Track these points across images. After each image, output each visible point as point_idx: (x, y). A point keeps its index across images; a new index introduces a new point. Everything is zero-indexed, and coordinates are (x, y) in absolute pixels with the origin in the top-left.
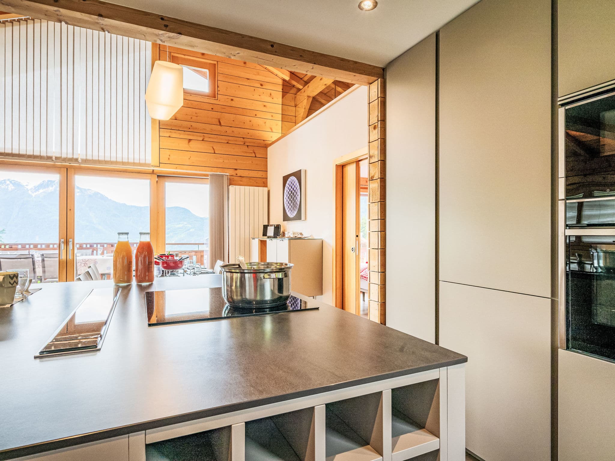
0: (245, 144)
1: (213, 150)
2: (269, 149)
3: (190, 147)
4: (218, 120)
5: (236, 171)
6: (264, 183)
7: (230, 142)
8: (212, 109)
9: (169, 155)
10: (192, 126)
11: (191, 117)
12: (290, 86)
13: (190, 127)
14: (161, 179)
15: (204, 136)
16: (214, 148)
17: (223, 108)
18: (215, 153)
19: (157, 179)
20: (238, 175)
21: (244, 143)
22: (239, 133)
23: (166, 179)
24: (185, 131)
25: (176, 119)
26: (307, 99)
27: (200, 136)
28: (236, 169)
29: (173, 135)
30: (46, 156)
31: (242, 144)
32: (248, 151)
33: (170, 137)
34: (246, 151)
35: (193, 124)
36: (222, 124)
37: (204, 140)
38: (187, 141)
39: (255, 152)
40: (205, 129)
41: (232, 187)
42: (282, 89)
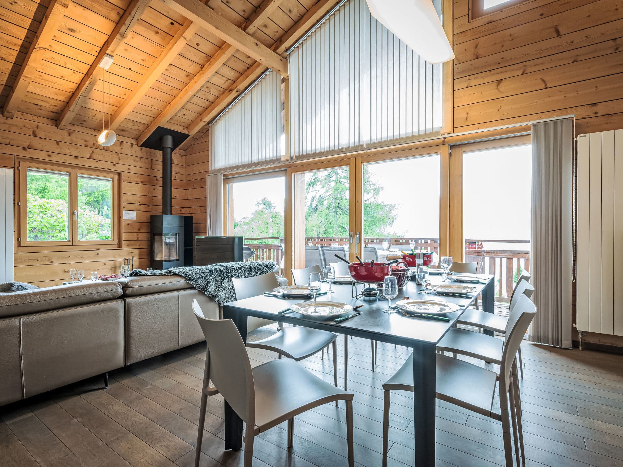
1: (543, 84)
3: (500, 91)
4: (553, 30)
5: (594, 107)
7: (579, 58)
8: (542, 15)
9: (467, 114)
10: (503, 58)
11: (501, 45)
13: (501, 61)
14: (457, 150)
15: (525, 66)
16: (545, 79)
18: (547, 88)
19: (450, 151)
20: (599, 114)
22: (603, 34)
23: (464, 149)
25: (478, 58)
27: (518, 69)
28: (595, 104)
29: (473, 83)
31: (612, 50)
33: (468, 87)
35: (505, 54)
37: (526, 72)
38: (495, 84)
40: (527, 54)
41: (581, 137)
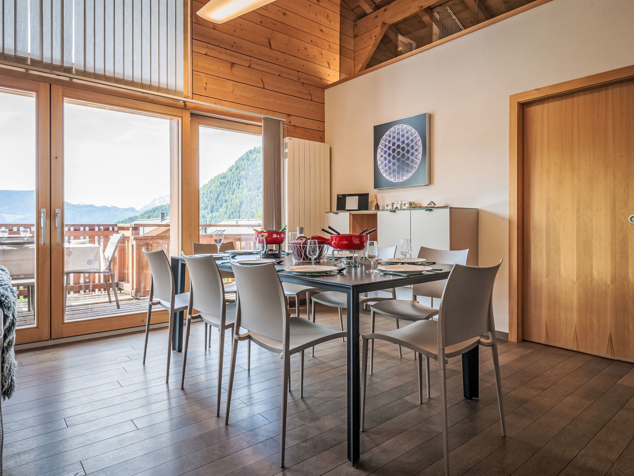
0: (300, 81)
1: (262, 83)
2: (326, 91)
3: (233, 74)
4: (267, 40)
5: (289, 118)
6: (321, 138)
7: (282, 75)
8: (261, 22)
9: (206, 83)
10: (235, 43)
11: (233, 29)
12: (349, 8)
13: (233, 44)
15: (251, 61)
16: (263, 80)
17: (274, 24)
18: (264, 88)
19: (190, 118)
20: (292, 124)
21: (299, 79)
22: (293, 64)
23: (200, 119)
24: (226, 49)
25: (214, 29)
26: (382, 28)
27: (246, 60)
28: (289, 115)
29: (211, 53)
30: (15, 56)
31: (297, 79)
32: (302, 91)
33: (206, 55)
34: (301, 90)
35: (236, 40)
36: (273, 46)
37: (251, 67)
38: (229, 65)
39: (311, 93)
40: (252, 51)
41: (290, 139)
42: (340, 12)
